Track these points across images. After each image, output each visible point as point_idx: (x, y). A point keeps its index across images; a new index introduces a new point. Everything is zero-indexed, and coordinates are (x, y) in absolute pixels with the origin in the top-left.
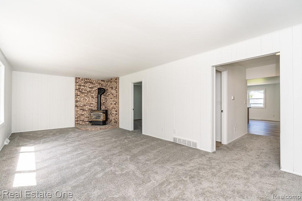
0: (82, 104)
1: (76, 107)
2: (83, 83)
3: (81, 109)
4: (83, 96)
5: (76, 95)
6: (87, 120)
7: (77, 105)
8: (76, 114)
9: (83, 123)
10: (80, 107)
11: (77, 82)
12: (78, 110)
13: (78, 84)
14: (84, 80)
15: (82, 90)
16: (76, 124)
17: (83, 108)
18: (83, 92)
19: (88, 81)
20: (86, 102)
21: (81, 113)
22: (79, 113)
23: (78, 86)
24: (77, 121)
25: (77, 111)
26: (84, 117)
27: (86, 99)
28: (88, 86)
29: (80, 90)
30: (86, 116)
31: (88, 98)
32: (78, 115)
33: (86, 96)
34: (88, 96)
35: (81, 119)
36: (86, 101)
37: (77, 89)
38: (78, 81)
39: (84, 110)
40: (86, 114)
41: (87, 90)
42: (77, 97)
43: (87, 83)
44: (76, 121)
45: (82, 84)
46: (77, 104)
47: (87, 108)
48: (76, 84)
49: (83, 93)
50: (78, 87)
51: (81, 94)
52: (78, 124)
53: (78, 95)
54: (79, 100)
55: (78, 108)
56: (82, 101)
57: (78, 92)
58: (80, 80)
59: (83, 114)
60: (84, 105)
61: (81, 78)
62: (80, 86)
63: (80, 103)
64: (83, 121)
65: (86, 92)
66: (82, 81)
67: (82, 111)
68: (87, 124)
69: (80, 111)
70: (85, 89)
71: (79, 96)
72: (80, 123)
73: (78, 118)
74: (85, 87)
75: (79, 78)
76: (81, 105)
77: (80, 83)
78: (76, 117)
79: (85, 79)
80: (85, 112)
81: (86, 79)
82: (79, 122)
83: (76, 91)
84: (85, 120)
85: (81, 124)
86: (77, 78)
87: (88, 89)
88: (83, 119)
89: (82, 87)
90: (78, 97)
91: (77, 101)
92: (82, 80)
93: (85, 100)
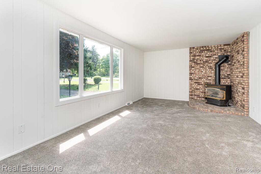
0: (197, 76)
1: (190, 80)
2: (199, 52)
3: (196, 83)
4: (199, 67)
5: (190, 67)
6: (202, 96)
7: (191, 78)
8: (190, 87)
9: (199, 99)
10: (194, 80)
11: (191, 53)
12: (193, 83)
13: (192, 54)
14: (199, 49)
15: (197, 60)
16: (190, 98)
17: (198, 81)
18: (198, 62)
19: (205, 48)
20: (201, 74)
21: (196, 87)
22: (193, 87)
23: (193, 56)
24: (192, 95)
25: (191, 85)
26: (199, 92)
27: (202, 70)
28: (204, 55)
29: (194, 61)
30: (202, 91)
31: (205, 70)
32: (192, 89)
33: (202, 67)
34: (204, 67)
35: (196, 94)
36: (203, 73)
37: (192, 59)
38: (192, 51)
39: (199, 84)
40: (202, 89)
41: (203, 60)
42: (191, 69)
43: (203, 52)
44: (190, 95)
45: (197, 54)
46: (191, 76)
47: (203, 81)
48: (190, 55)
49: (198, 64)
50: (192, 58)
51: (196, 66)
52: (192, 98)
53: (192, 67)
54: (193, 72)
55: (193, 81)
56: (197, 73)
57: (192, 63)
58: (195, 49)
59: (198, 88)
60: (200, 78)
61: (195, 48)
62: (195, 56)
63: (195, 75)
64: (198, 96)
65: (202, 62)
66: (197, 51)
67: (197, 84)
68: (202, 100)
69: (195, 84)
70: (200, 59)
71: (194, 67)
72: (195, 98)
73: (192, 92)
74: (201, 57)
75: (194, 48)
76: (196, 78)
77: (195, 53)
78: (190, 90)
79: (200, 47)
80: (201, 86)
81: (202, 47)
82: (193, 97)
83: (191, 62)
84: (200, 96)
85: (195, 100)
86: (191, 48)
87: (205, 59)
88: (198, 94)
89: (197, 57)
90: (193, 69)
91: (191, 74)
92: (197, 49)
93: (200, 72)
